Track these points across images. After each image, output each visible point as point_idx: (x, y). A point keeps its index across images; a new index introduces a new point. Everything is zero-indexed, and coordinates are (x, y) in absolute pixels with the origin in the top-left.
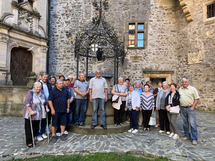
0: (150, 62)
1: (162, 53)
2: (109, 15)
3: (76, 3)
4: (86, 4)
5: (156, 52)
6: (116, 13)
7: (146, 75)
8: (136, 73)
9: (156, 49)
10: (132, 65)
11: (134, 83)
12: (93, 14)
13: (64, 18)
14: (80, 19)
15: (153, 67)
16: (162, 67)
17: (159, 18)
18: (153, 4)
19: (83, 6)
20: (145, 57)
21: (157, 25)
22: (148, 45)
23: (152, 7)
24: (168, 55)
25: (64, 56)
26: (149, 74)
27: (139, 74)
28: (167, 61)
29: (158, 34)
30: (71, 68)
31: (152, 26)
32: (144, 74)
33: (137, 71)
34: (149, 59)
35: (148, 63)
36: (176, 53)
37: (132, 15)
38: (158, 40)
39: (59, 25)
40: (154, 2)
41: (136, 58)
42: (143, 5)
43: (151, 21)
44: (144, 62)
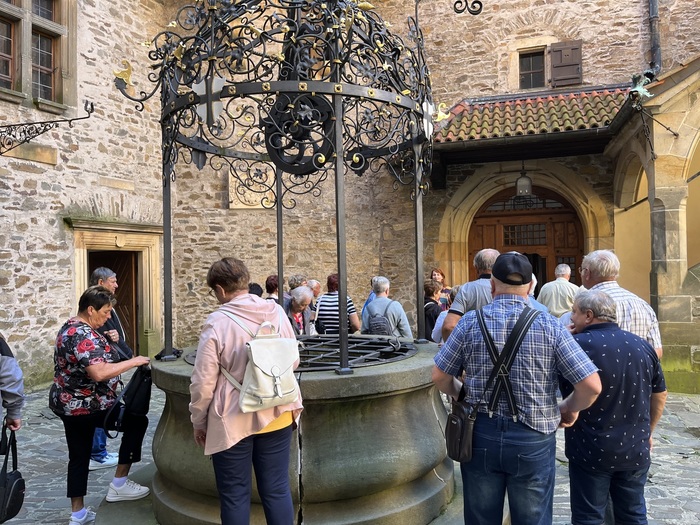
0: (89, 178)
1: (130, 150)
5: (111, 141)
7: (77, 235)
8: (30, 224)
9: (110, 131)
10: (10, 183)
15: (101, 205)
16: (132, 206)
20: (67, 155)
21: (111, 29)
22: (79, 102)
24: (150, 162)
26: (88, 234)
31: (91, 23)
32: (68, 233)
34: (86, 166)
35: (83, 182)
38: (115, 93)
41: (29, 148)
44: (65, 177)
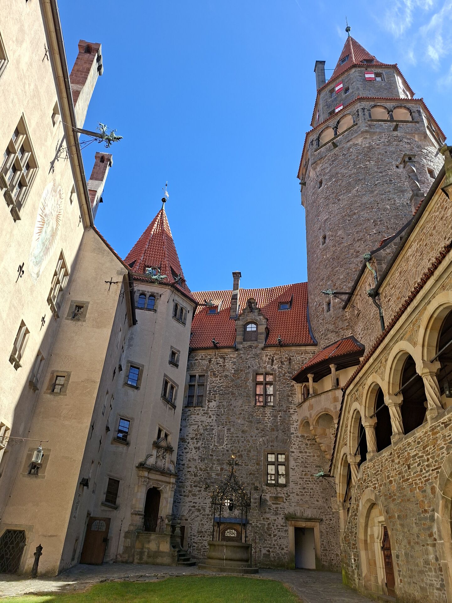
0: (293, 504)
1: (307, 493)
2: (245, 442)
3: (207, 426)
4: (220, 428)
5: (300, 492)
6: (253, 440)
7: (290, 522)
8: (277, 519)
9: (300, 489)
10: (272, 508)
11: (275, 533)
12: (227, 440)
13: (193, 443)
14: (211, 445)
15: (297, 512)
16: (308, 513)
17: (301, 449)
18: (294, 432)
19: (215, 430)
20: (287, 498)
21: (300, 457)
22: (290, 482)
23: (292, 436)
24: (314, 496)
25: (190, 492)
26: (293, 522)
27: (280, 521)
28: (313, 505)
29: (301, 469)
30: (197, 509)
31: (293, 458)
32: (287, 522)
33: (278, 516)
34: (293, 501)
35: (291, 506)
36: (323, 495)
37: (271, 444)
38: (301, 476)
39: (187, 451)
40: (295, 430)
41: (276, 498)
42: (283, 433)
43: (293, 452)
44: (286, 505)
